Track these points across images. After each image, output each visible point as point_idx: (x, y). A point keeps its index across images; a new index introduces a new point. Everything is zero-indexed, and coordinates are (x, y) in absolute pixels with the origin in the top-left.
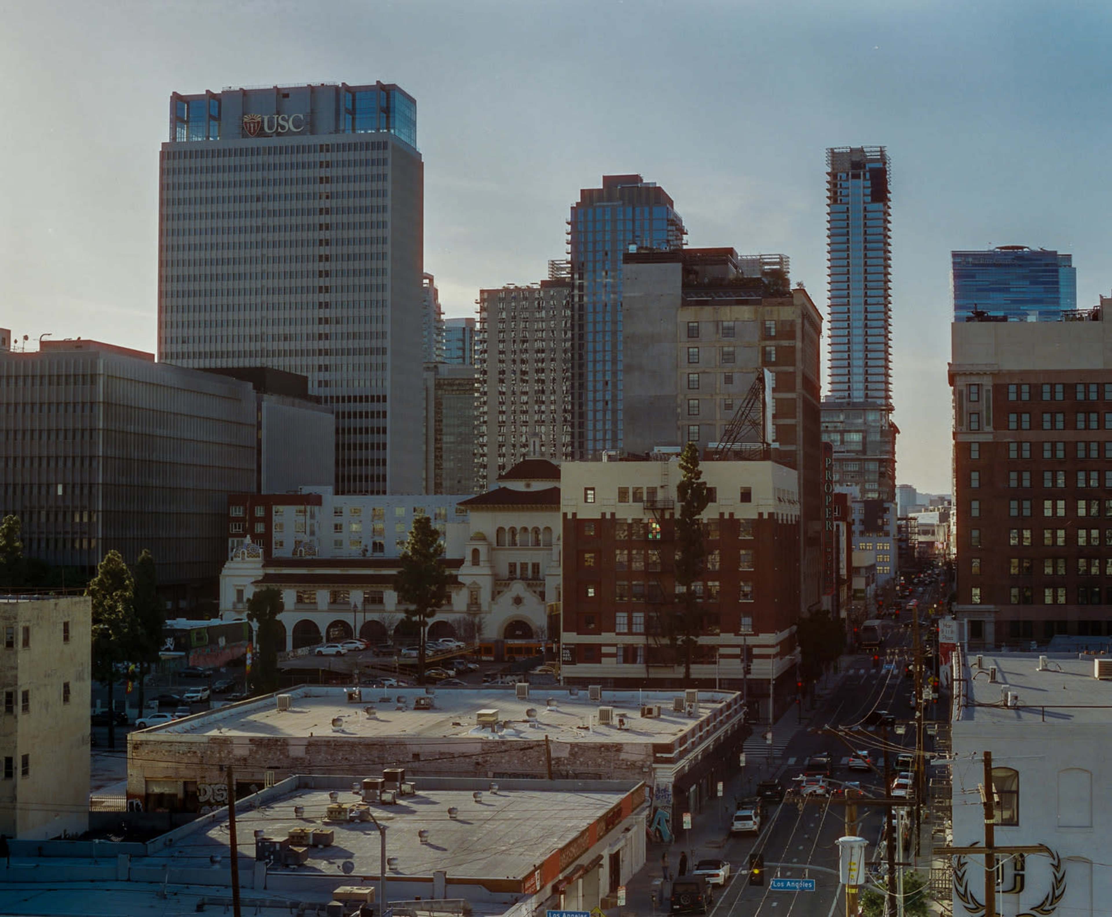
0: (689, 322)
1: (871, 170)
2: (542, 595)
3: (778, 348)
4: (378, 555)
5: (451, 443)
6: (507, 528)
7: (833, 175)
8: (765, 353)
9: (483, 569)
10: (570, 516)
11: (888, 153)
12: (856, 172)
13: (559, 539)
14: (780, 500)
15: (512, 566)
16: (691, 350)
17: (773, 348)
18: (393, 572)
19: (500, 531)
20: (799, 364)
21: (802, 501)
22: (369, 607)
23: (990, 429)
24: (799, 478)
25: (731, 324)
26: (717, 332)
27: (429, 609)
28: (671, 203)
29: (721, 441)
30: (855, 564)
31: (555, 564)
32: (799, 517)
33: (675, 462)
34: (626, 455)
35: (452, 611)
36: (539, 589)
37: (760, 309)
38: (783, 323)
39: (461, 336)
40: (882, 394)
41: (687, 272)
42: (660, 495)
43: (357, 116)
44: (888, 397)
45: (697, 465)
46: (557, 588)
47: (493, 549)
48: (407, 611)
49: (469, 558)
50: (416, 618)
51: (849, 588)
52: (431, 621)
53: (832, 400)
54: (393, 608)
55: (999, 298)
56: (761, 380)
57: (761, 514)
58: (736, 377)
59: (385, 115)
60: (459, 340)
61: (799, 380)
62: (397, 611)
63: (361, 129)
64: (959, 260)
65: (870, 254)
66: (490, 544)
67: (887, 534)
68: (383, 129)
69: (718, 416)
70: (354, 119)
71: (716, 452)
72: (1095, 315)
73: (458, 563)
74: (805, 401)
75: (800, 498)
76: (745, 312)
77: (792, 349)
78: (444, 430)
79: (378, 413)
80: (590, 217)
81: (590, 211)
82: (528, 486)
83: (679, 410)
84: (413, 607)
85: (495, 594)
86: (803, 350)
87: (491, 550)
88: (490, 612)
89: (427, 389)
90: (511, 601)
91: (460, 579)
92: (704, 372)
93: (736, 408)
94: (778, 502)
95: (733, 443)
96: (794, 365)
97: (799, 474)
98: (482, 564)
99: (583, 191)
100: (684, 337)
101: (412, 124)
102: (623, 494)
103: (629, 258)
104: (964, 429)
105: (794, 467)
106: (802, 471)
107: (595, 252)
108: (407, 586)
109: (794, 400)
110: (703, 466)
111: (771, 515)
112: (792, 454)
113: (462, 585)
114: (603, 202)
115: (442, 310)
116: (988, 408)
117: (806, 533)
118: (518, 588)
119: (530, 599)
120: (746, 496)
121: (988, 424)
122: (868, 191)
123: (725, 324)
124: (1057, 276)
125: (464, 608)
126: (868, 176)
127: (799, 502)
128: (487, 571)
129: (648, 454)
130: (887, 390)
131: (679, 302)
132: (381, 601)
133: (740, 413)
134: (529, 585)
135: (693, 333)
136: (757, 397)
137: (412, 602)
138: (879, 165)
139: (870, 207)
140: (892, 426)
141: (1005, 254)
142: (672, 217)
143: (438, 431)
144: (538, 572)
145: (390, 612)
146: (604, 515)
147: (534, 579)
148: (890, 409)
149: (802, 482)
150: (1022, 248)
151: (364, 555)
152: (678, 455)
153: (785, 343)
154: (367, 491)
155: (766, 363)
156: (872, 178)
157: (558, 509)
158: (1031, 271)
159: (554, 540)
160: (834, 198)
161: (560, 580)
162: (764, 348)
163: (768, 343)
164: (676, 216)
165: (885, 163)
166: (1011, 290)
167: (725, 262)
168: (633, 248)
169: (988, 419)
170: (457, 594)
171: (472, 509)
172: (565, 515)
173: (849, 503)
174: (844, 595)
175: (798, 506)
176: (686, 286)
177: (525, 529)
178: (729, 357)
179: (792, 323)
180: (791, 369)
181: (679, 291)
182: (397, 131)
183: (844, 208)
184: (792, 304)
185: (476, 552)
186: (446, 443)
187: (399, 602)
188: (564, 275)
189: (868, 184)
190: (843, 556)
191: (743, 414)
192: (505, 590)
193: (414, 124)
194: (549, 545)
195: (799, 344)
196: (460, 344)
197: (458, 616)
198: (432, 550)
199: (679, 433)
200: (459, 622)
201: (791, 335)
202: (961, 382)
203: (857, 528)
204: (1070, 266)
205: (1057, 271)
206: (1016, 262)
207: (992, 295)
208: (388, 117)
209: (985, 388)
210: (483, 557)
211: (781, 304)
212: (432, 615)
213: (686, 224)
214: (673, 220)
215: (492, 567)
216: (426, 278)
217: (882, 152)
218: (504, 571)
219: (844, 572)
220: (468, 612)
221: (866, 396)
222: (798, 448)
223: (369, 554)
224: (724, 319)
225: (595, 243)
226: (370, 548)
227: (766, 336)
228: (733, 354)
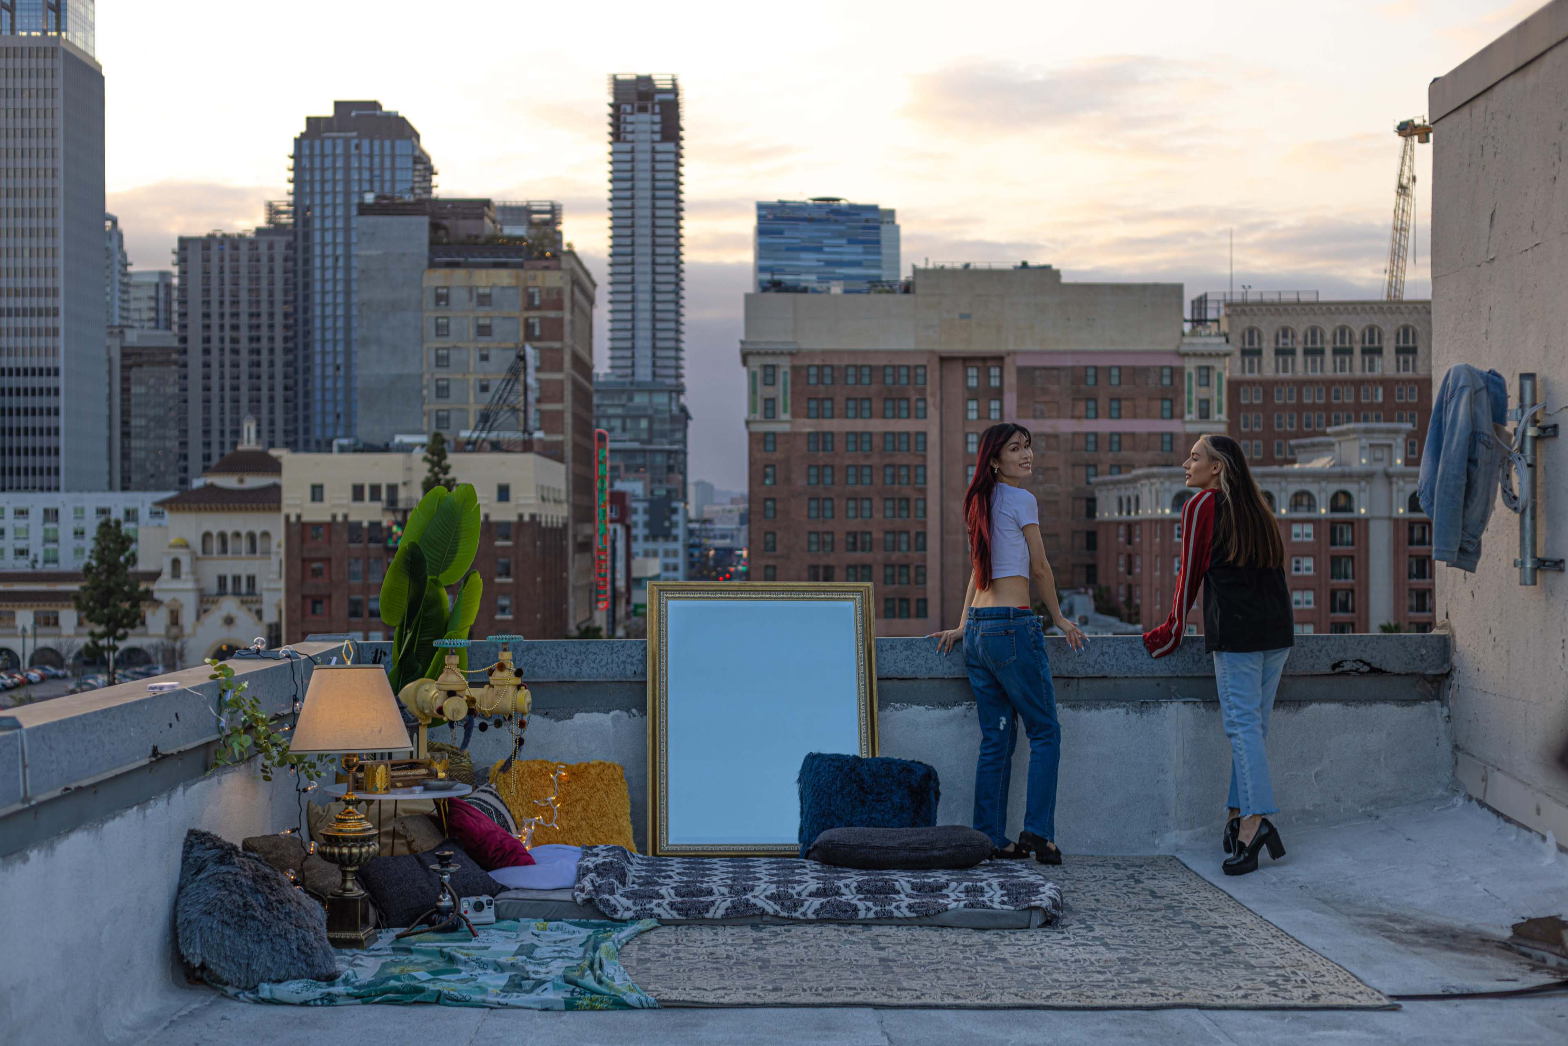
0: (437, 288)
1: (662, 103)
2: (259, 613)
3: (542, 320)
4: (51, 568)
5: (141, 427)
6: (215, 533)
7: (615, 106)
8: (529, 327)
9: (187, 583)
10: (293, 519)
11: (681, 83)
12: (642, 103)
13: (279, 546)
14: (543, 499)
15: (222, 580)
16: (440, 321)
17: (537, 320)
18: (75, 587)
19: (207, 536)
20: (568, 340)
21: (571, 499)
22: (40, 630)
23: (787, 417)
24: (567, 474)
25: (487, 291)
26: (471, 300)
27: (121, 631)
28: (417, 136)
29: (475, 429)
30: (635, 574)
31: (275, 576)
32: (567, 518)
33: (419, 454)
34: (360, 446)
35: (146, 635)
36: (255, 607)
37: (521, 272)
38: (549, 290)
39: (153, 293)
40: (672, 372)
41: (435, 227)
42: (402, 494)
43: (17, 13)
44: (679, 376)
45: (445, 458)
46: (278, 606)
47: (197, 559)
48: (92, 634)
49: (167, 569)
50: (103, 642)
51: (628, 602)
52: (122, 645)
53: (612, 379)
54: (72, 632)
55: (809, 259)
56: (522, 358)
57: (521, 516)
58: (493, 354)
59: (54, 14)
60: (150, 298)
61: (567, 358)
62: (78, 635)
63: (22, 30)
64: (764, 213)
65: (659, 203)
66: (194, 553)
67: (675, 539)
68: (52, 31)
69: (472, 399)
70: (13, 18)
71: (469, 442)
72: (908, 288)
73: (154, 576)
74: (575, 383)
75: (568, 496)
76: (504, 277)
77: (560, 322)
78: (133, 412)
79: (49, 390)
80: (317, 151)
81: (317, 143)
82: (241, 481)
83: (425, 392)
84: (100, 629)
85: (201, 612)
86: (572, 322)
87: (195, 559)
88: (194, 634)
89: (110, 360)
90: (220, 622)
91: (157, 596)
92: (455, 347)
93: (492, 390)
94: (540, 501)
95: (489, 431)
96: (561, 339)
97: (567, 469)
98: (183, 577)
99: (309, 120)
100: (431, 305)
101: (90, 27)
102: (358, 493)
103: (364, 210)
104: (758, 417)
105: (560, 459)
106: (570, 464)
107: (323, 193)
108: (91, 604)
109: (561, 382)
110: (452, 459)
111: (533, 517)
112: (560, 445)
113: (158, 603)
114: (332, 131)
115: (130, 259)
116: (785, 392)
117: (575, 536)
118: (229, 605)
119: (244, 618)
120: (504, 493)
121: (785, 411)
122: (657, 128)
123: (481, 291)
124: (878, 234)
125: (162, 631)
126: (657, 109)
127: (568, 501)
128: (190, 585)
129: (387, 445)
130: (678, 367)
131: (425, 262)
132: (56, 623)
133: (497, 397)
134: (243, 602)
135: (442, 298)
136: (517, 380)
137: (99, 622)
138: (671, 97)
139: (659, 147)
140: (683, 409)
141: (820, 207)
142: (417, 153)
143: (126, 413)
144: (254, 585)
145: (69, 637)
146: (334, 517)
147: (248, 594)
148: (680, 390)
149: (570, 477)
150: (838, 200)
151: (33, 567)
152: (423, 445)
153: (552, 314)
154: (34, 488)
155: (529, 336)
156: (662, 113)
157: (279, 509)
158: (850, 228)
159: (274, 548)
160: (617, 135)
161: (282, 596)
162: (526, 320)
163: (532, 314)
164: (423, 152)
165: (677, 95)
166: (826, 249)
167: (481, 217)
168: (369, 198)
169: (785, 405)
170: (154, 614)
171: (171, 510)
172: (287, 518)
173: (628, 502)
174: (621, 611)
175: (565, 506)
176: (434, 243)
177: (237, 535)
178: (484, 331)
179: (560, 292)
180: (557, 345)
181: (425, 250)
182: (70, 34)
183: (627, 147)
184: (559, 268)
185: (176, 563)
186: (136, 427)
187: (80, 624)
188: (285, 219)
189: (657, 118)
190: (620, 565)
191: (500, 398)
192: (213, 607)
193: (92, 26)
194: (267, 553)
195: (567, 316)
196: (153, 304)
197: (154, 641)
198: (122, 559)
199: (425, 420)
200: (156, 648)
201: (558, 305)
202: (756, 363)
203: (639, 531)
204: (893, 222)
205: (878, 228)
206: (831, 216)
207: (803, 255)
208: (58, 18)
209: (782, 370)
210: (185, 568)
211: (547, 268)
212: (124, 637)
213: (435, 162)
214: (419, 157)
215: (197, 581)
216: (108, 219)
217: (674, 81)
218: (212, 586)
219: (621, 584)
220: (168, 635)
221: (654, 374)
222: (566, 437)
223: (39, 566)
224: (479, 284)
225: (323, 182)
226: (40, 559)
227: (530, 306)
228: (489, 327)
